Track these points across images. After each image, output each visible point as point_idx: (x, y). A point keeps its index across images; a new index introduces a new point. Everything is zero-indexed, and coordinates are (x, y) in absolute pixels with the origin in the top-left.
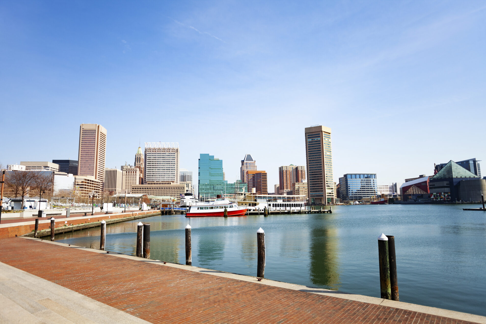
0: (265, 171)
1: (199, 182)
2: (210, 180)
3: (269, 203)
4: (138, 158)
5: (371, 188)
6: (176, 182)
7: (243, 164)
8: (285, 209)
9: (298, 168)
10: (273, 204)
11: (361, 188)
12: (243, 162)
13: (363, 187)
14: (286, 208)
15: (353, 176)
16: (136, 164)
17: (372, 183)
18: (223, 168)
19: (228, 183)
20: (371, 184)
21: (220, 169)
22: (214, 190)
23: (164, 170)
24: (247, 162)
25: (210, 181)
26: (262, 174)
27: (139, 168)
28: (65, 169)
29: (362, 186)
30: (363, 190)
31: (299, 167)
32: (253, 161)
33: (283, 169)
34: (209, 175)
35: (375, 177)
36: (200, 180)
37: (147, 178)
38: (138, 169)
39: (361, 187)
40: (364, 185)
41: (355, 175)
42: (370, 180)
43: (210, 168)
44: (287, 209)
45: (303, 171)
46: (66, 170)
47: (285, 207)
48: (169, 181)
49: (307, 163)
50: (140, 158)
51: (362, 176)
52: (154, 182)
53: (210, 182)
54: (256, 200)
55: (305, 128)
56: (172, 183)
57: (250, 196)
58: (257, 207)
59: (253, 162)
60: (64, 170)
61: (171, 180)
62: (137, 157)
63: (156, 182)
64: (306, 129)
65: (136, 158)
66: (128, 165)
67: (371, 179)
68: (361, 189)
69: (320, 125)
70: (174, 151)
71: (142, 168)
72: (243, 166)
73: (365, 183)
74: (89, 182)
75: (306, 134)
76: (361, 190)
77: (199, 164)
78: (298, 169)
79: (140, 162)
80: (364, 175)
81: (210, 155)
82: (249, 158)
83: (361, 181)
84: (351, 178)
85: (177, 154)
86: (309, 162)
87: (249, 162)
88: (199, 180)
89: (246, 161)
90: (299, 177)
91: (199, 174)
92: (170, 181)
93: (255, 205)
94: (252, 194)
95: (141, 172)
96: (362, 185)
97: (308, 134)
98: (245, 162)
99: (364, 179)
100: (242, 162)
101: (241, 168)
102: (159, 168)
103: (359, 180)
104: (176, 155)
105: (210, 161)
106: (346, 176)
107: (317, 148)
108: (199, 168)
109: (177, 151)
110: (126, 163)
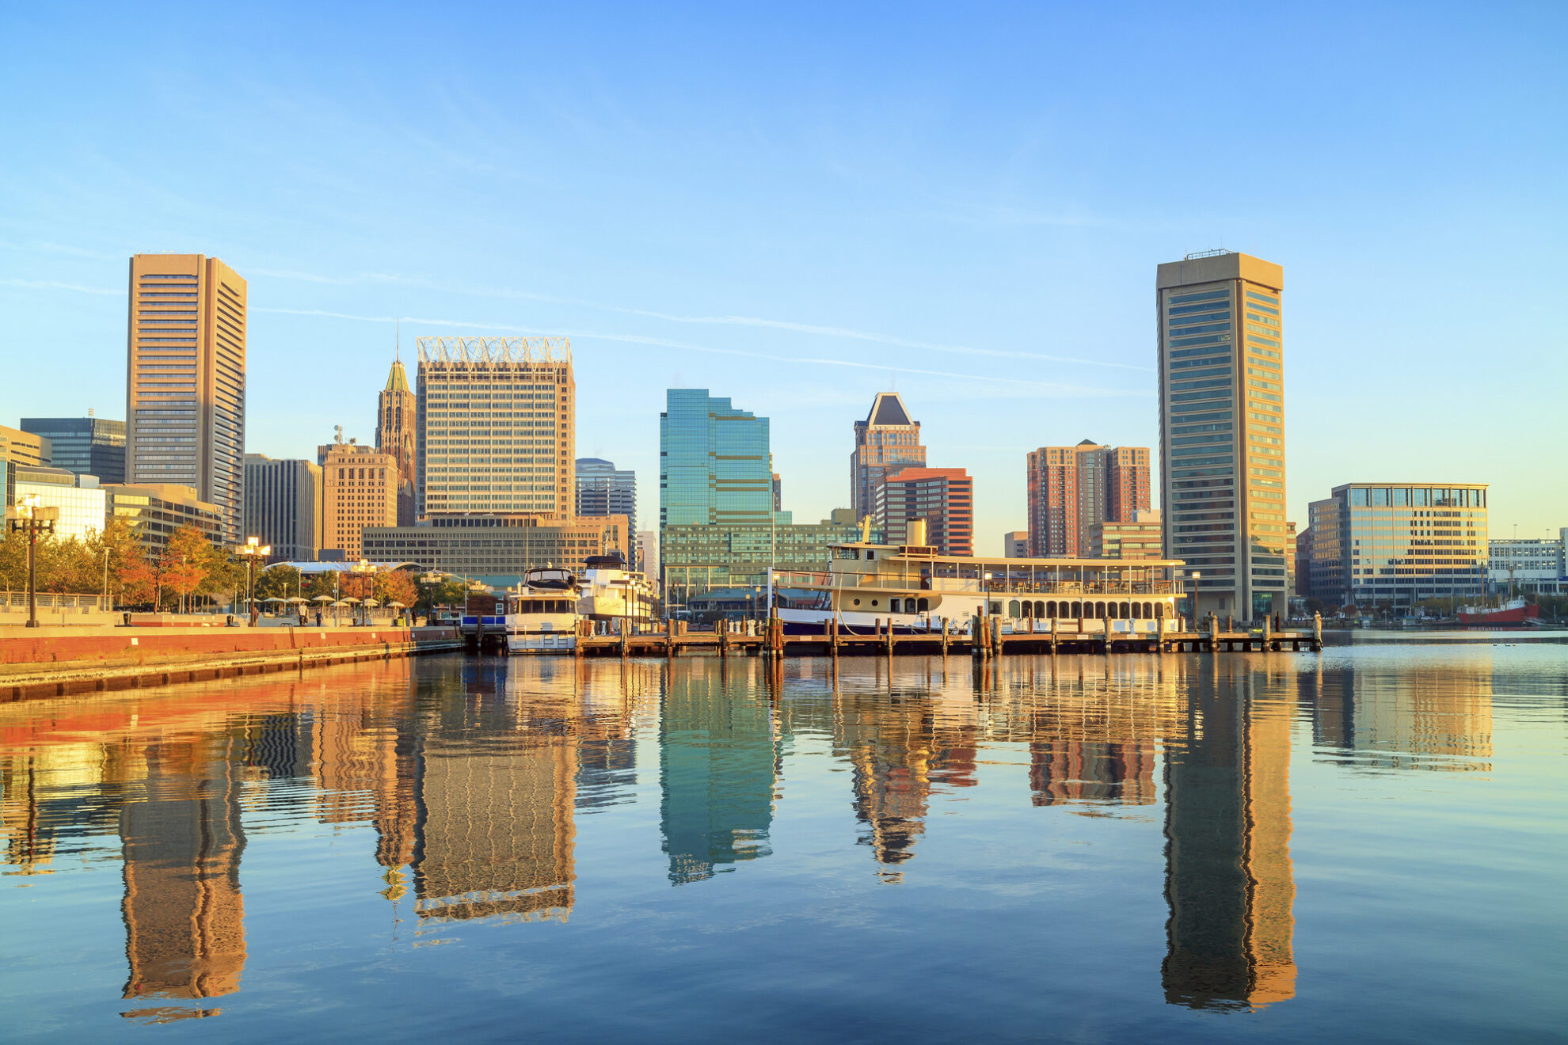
0: (963, 471)
1: (663, 517)
2: (711, 510)
3: (995, 597)
4: (389, 409)
5: (1458, 552)
6: (560, 517)
7: (861, 440)
8: (1075, 628)
9: (1117, 458)
10: (1013, 604)
11: (1410, 552)
12: (861, 427)
13: (1419, 547)
14: (1080, 624)
15: (1379, 496)
16: (383, 438)
17: (1464, 529)
18: (770, 457)
19: (795, 522)
20: (1458, 533)
21: (759, 458)
22: (730, 551)
23: (504, 461)
24: (883, 427)
25: (714, 514)
26: (951, 483)
27: (398, 453)
28: (76, 459)
29: (1418, 543)
30: (1419, 562)
31: (1120, 456)
32: (909, 423)
33: (1049, 463)
34: (707, 485)
35: (1478, 501)
36: (668, 508)
37: (431, 497)
38: (392, 459)
39: (1411, 548)
40: (1425, 538)
41: (1389, 489)
42: (1458, 514)
43: (711, 454)
44: (1085, 629)
45: (1138, 472)
46: (78, 462)
47: (1076, 620)
48: (528, 514)
49: (1163, 432)
50: (399, 409)
51: (1418, 496)
52: (462, 514)
53: (711, 517)
54: (928, 581)
55: (1159, 266)
56: (540, 519)
57: (895, 563)
58: (933, 615)
59: (907, 427)
60: (73, 462)
61: (539, 506)
62: (385, 406)
63: (472, 514)
64: (1162, 269)
65: (380, 412)
66: (348, 442)
67: (1464, 511)
68: (1410, 557)
69: (1232, 249)
70: (550, 378)
71: (409, 457)
72: (862, 448)
73: (1432, 528)
74: (173, 512)
75: (1160, 291)
76: (1409, 562)
77: (664, 434)
78: (1117, 463)
79: (399, 428)
80: (1428, 489)
81: (711, 395)
82: (890, 410)
83: (1415, 519)
84: (1368, 503)
85: (564, 390)
86: (1174, 425)
87: (891, 427)
88: (663, 510)
89: (877, 422)
90: (1119, 498)
91: (665, 482)
92: (535, 511)
93: (923, 605)
94: (906, 554)
95: (404, 469)
96: (1419, 538)
97: (1172, 296)
98: (872, 427)
99: (1430, 509)
100: (856, 430)
101: (852, 457)
102: (482, 451)
103: (1403, 514)
104: (558, 392)
105: (713, 421)
106: (1341, 493)
107: (1214, 361)
108: (664, 454)
109: (561, 375)
110: (337, 433)
